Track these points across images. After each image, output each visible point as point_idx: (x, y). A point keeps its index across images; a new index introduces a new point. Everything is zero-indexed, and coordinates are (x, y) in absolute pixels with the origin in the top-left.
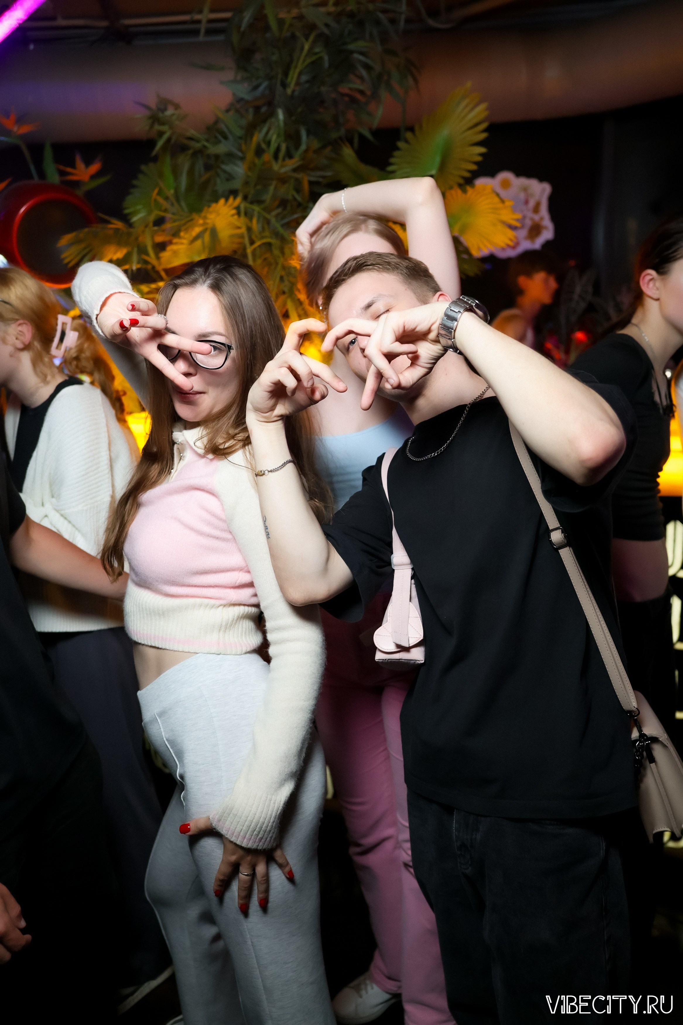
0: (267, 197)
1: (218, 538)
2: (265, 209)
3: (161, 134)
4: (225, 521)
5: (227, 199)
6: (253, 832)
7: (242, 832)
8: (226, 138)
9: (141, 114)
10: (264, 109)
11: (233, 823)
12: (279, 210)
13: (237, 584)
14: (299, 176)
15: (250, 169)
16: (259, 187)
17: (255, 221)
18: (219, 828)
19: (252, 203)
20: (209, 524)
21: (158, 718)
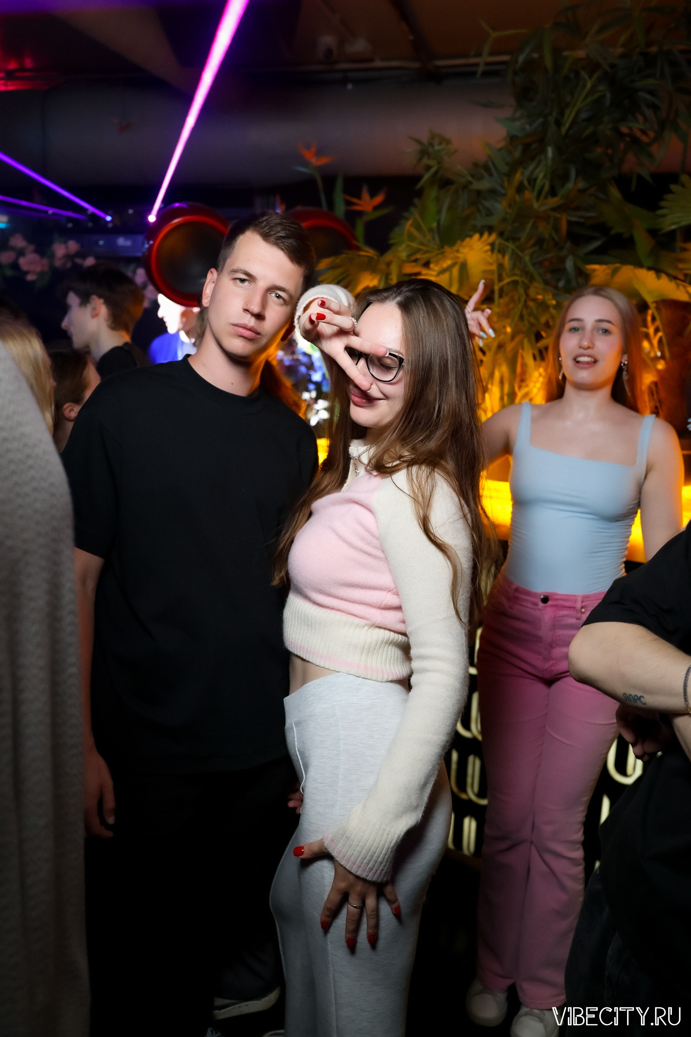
0: (523, 236)
1: (369, 554)
2: (518, 247)
3: (428, 168)
4: (378, 539)
5: (481, 235)
6: (364, 860)
7: (353, 857)
8: (491, 175)
9: (411, 149)
10: (534, 146)
11: (346, 845)
12: (536, 248)
13: (382, 606)
14: (557, 215)
15: (510, 206)
16: (516, 225)
17: (507, 258)
18: (331, 848)
19: (507, 240)
20: (363, 539)
21: (294, 727)
